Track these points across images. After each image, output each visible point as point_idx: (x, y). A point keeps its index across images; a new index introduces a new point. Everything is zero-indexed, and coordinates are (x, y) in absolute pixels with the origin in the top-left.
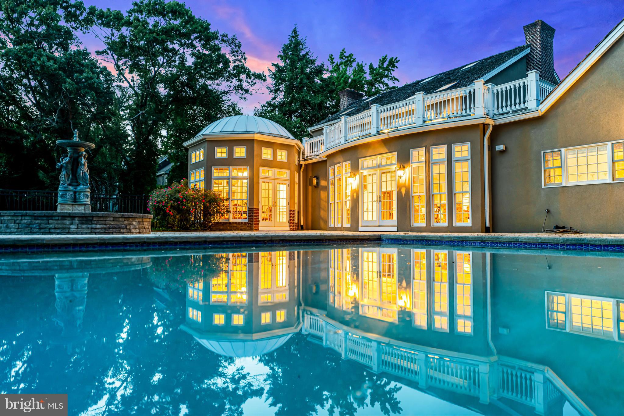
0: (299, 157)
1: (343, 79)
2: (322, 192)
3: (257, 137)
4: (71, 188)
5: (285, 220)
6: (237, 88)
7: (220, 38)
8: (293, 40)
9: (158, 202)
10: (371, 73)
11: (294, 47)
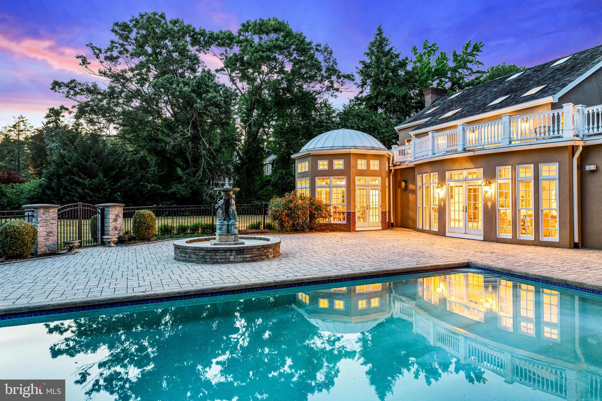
0: (389, 164)
1: (426, 69)
2: (410, 195)
3: (353, 151)
4: (226, 222)
5: (377, 220)
6: (328, 88)
7: (315, 47)
8: (378, 37)
9: (276, 211)
10: (455, 60)
11: (379, 44)
